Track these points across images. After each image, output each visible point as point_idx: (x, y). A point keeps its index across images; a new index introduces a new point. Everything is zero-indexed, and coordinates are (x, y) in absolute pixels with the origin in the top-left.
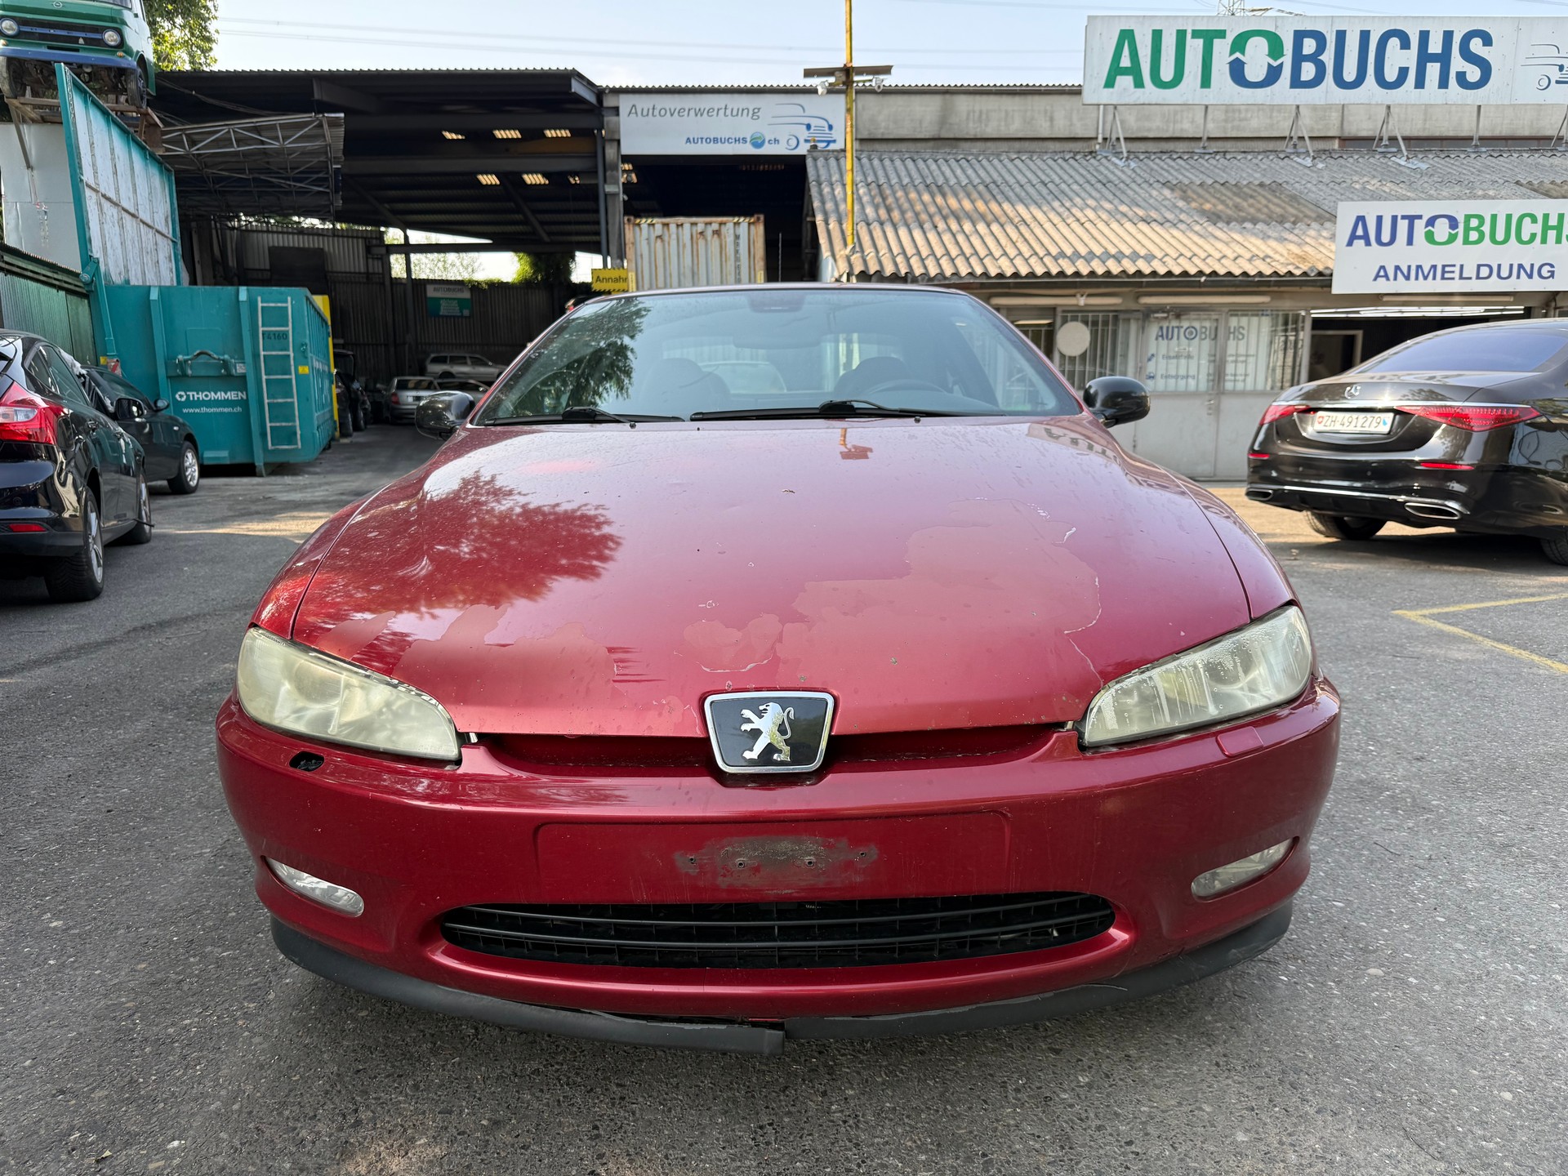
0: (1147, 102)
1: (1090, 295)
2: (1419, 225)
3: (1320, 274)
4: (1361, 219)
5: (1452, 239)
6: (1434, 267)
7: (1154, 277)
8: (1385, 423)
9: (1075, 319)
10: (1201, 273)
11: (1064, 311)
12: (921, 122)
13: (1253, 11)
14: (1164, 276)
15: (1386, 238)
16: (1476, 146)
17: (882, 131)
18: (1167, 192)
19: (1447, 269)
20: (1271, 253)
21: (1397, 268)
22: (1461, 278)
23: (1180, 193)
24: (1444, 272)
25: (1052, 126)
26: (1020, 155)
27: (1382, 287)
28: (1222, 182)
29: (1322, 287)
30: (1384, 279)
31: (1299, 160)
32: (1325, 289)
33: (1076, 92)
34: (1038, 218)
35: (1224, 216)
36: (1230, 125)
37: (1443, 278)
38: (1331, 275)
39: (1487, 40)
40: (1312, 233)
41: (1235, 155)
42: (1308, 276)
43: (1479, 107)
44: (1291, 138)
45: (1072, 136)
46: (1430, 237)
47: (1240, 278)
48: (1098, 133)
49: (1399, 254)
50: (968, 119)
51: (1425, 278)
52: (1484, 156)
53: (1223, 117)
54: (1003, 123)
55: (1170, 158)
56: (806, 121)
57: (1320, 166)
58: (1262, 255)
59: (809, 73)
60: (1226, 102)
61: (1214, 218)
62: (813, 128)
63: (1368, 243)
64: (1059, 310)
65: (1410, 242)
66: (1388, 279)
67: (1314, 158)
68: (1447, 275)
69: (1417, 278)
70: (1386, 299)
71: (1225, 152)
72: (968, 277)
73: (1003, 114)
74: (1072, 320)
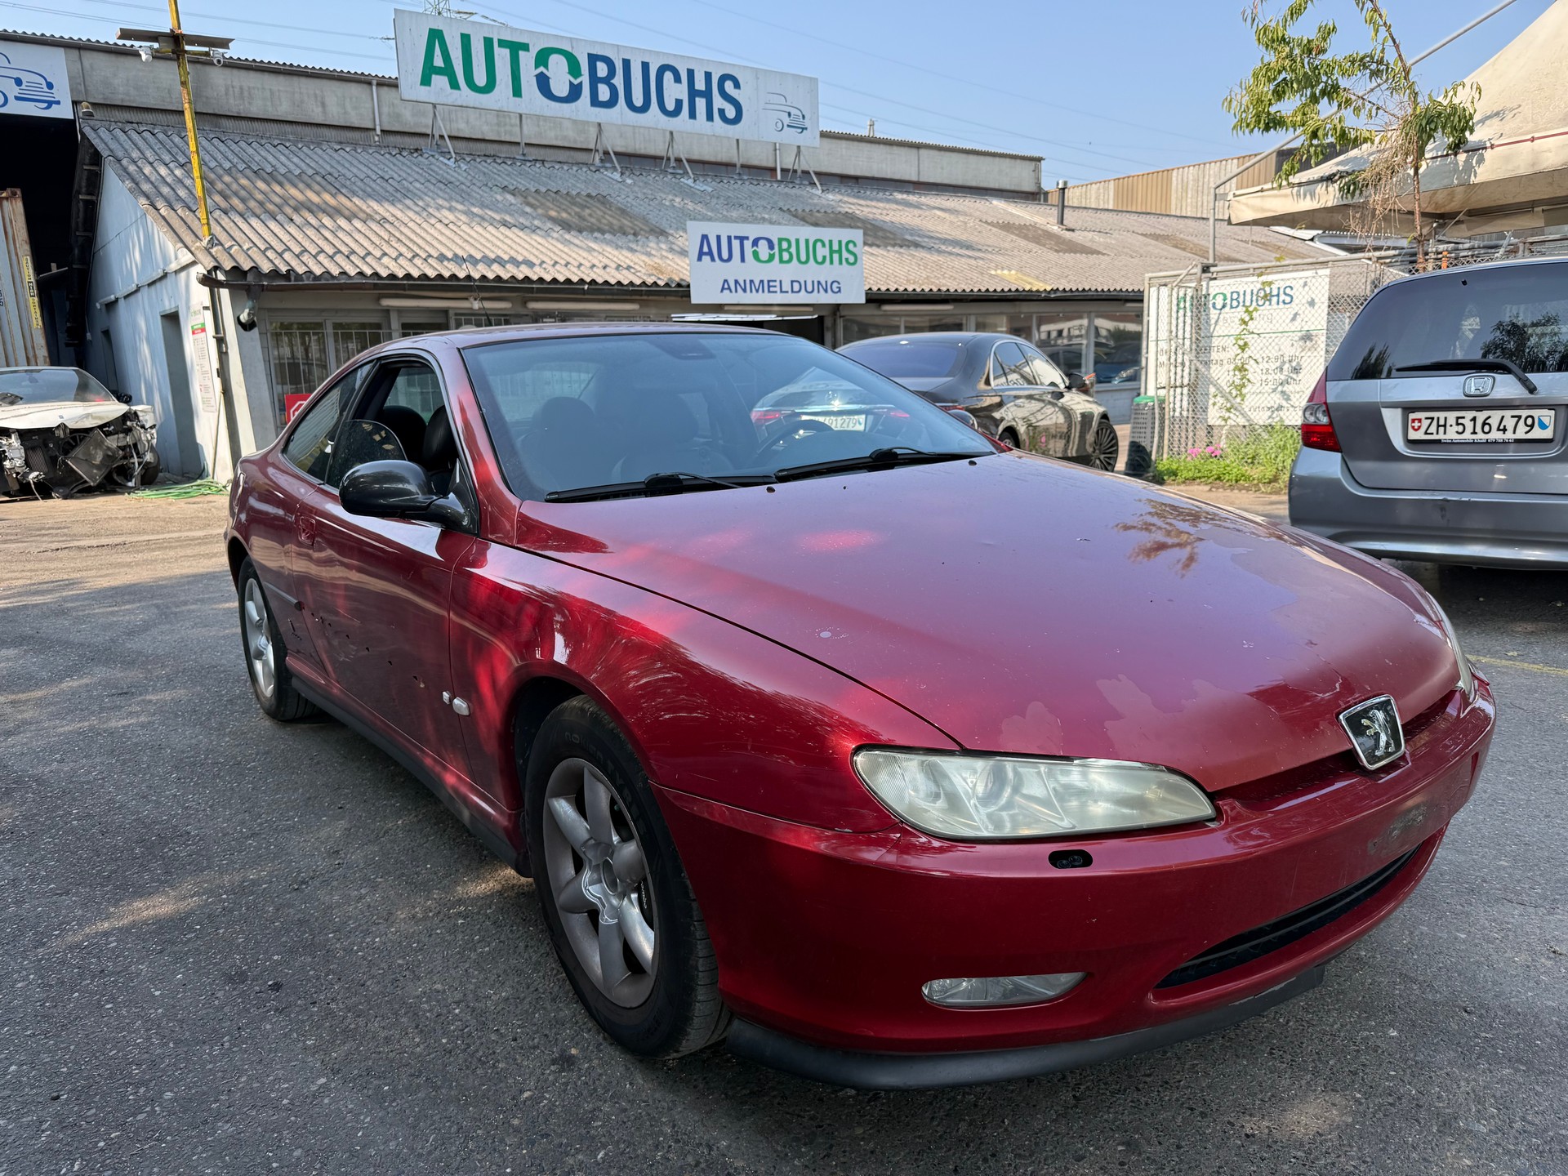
0: (464, 105)
1: (483, 299)
2: (748, 244)
3: (679, 285)
4: (705, 237)
5: (771, 258)
6: (762, 282)
7: (542, 284)
8: (860, 424)
9: (468, 322)
10: (582, 281)
11: (456, 314)
12: (169, 92)
13: (459, 13)
14: (549, 283)
15: (725, 255)
16: (739, 174)
17: (121, 96)
18: (510, 197)
19: (771, 284)
20: (632, 264)
21: (736, 282)
22: (781, 291)
23: (523, 199)
24: (769, 287)
25: (324, 112)
26: (343, 146)
27: (727, 298)
28: (555, 190)
29: (682, 297)
30: (728, 291)
31: (609, 174)
32: (684, 299)
33: (392, 84)
34: (398, 216)
35: (574, 226)
36: (502, 129)
37: (769, 291)
38: (689, 286)
39: (737, 85)
40: (652, 245)
41: (553, 164)
42: (670, 287)
43: (738, 140)
44: (597, 151)
45: (348, 125)
46: (756, 255)
47: (616, 287)
48: (375, 125)
49: (735, 270)
50: (226, 94)
51: (757, 291)
52: (747, 183)
53: (495, 121)
54: (269, 104)
55: (495, 161)
56: (16, 74)
57: (629, 181)
58: (625, 266)
59: (126, 34)
60: (538, 113)
61: (566, 226)
62: (24, 83)
63: (713, 259)
64: (451, 313)
65: (743, 260)
66: (731, 291)
67: (622, 174)
68: (772, 289)
69: (751, 291)
70: (726, 308)
71: (543, 161)
72: (359, 277)
73: (268, 94)
74: (466, 324)
